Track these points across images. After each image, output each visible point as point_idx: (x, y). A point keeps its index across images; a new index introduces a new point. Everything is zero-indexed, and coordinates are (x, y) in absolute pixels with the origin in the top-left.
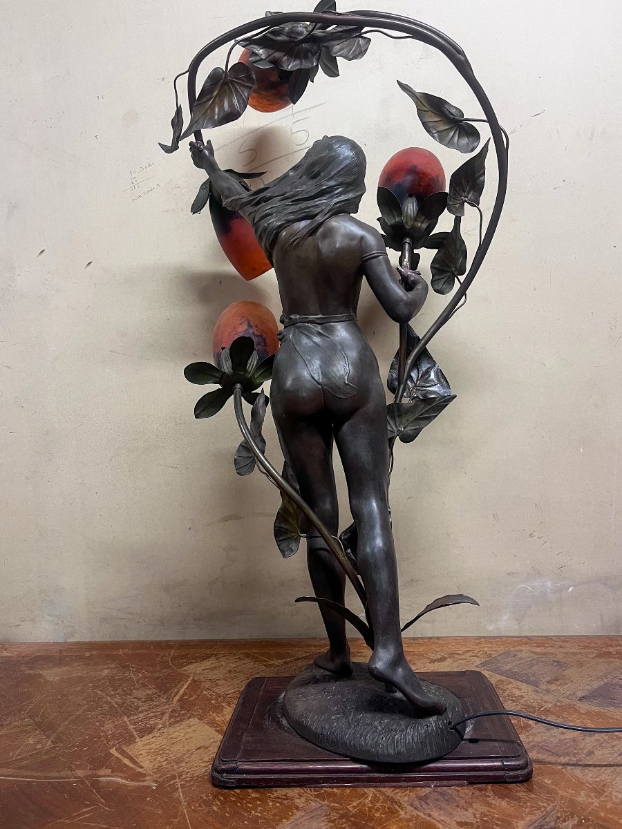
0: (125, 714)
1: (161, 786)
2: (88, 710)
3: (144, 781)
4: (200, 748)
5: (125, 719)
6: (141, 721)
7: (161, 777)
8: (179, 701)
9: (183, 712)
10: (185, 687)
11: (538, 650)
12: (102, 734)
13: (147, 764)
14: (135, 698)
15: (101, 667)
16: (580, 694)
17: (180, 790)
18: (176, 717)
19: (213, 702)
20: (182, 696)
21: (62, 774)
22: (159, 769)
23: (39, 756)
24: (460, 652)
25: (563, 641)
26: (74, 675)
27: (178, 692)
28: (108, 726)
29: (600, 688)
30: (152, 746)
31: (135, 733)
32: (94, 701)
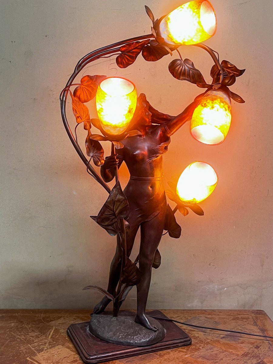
0: (29, 343)
2: (10, 341)
4: (65, 357)
5: (29, 345)
6: (36, 346)
8: (51, 338)
9: (54, 343)
10: (52, 332)
11: (208, 316)
12: (21, 352)
14: (31, 336)
15: (10, 322)
18: (52, 345)
20: (52, 336)
24: (174, 317)
27: (49, 334)
28: (22, 348)
30: (45, 357)
31: (36, 352)
32: (12, 338)
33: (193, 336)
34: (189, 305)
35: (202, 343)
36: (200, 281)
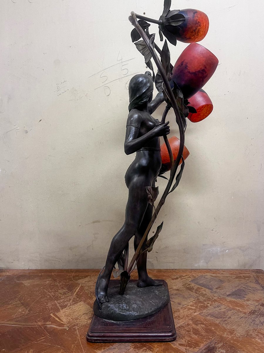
0: (56, 300)
1: (70, 329)
2: (41, 298)
3: (64, 327)
4: (84, 314)
5: (56, 301)
6: (62, 303)
7: (70, 325)
8: (76, 294)
9: (78, 299)
10: (78, 289)
11: (213, 275)
12: (47, 308)
13: (65, 320)
14: (59, 293)
15: (45, 280)
16: (228, 293)
17: (77, 331)
18: (75, 301)
19: (89, 295)
20: (77, 292)
21: (33, 324)
22: (69, 322)
23: (23, 316)
24: (184, 275)
25: (223, 271)
26: (35, 283)
27: (75, 291)
28: (49, 304)
29: (236, 291)
30: (66, 313)
31: (60, 308)
32: (43, 294)
33: (201, 294)
34: (196, 265)
35: (210, 301)
36: (205, 245)
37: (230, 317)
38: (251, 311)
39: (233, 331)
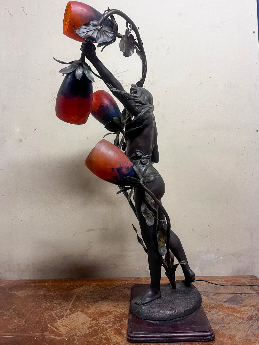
0: (52, 310)
1: (69, 339)
2: (37, 308)
3: (62, 337)
4: (82, 323)
5: (52, 312)
6: (58, 313)
7: (69, 335)
8: (72, 304)
9: (74, 309)
10: (74, 299)
12: (44, 318)
13: (63, 330)
14: (55, 303)
15: (39, 291)
16: (225, 300)
17: (76, 340)
18: (71, 311)
19: (86, 305)
20: (73, 302)
21: (30, 334)
22: (67, 332)
23: (20, 327)
25: (218, 278)
26: (29, 294)
27: (71, 301)
28: (45, 315)
29: (232, 297)
30: (64, 323)
31: (56, 318)
32: (38, 305)
36: (200, 252)
37: (228, 323)
38: (249, 317)
39: (233, 336)
